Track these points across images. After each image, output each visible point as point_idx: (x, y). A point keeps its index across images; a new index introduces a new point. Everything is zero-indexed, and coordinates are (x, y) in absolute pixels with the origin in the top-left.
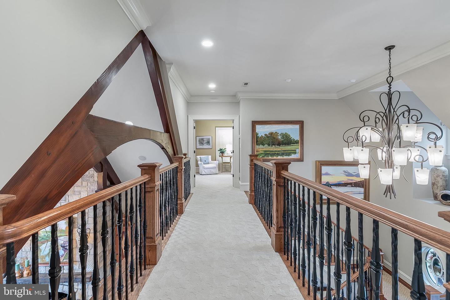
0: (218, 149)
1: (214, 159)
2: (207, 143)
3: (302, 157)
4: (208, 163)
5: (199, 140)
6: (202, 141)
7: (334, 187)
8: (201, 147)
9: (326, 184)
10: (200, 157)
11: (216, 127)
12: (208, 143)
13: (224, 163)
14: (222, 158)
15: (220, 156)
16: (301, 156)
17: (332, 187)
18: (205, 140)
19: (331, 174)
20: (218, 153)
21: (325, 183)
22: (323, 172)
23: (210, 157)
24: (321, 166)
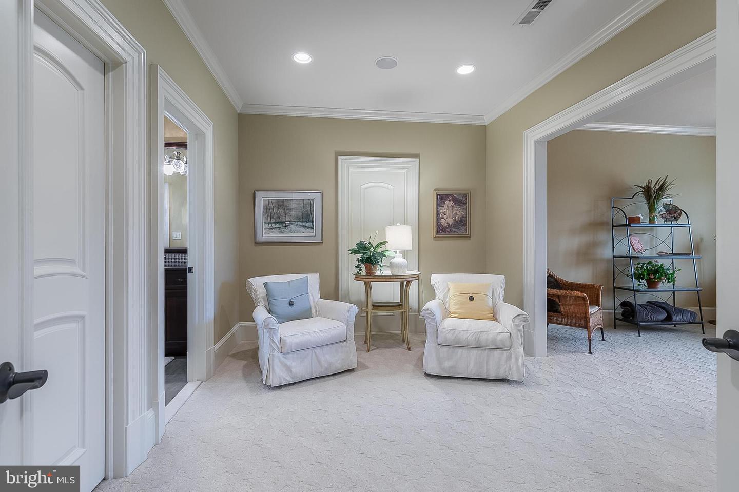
0: (347, 242)
1: (331, 292)
2: (299, 219)
4: (306, 314)
5: (267, 209)
6: (281, 211)
8: (275, 236)
10: (266, 285)
11: (338, 154)
12: (306, 218)
13: (376, 306)
14: (368, 285)
15: (358, 277)
18: (293, 205)
20: (349, 265)
23: (313, 280)
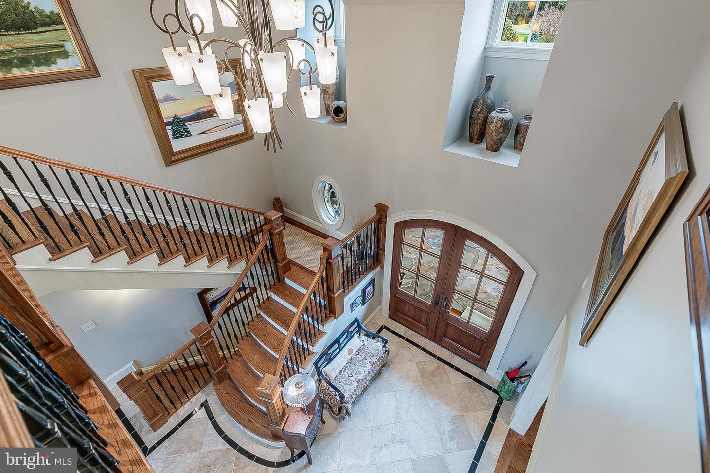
3: (90, 65)
7: (190, 123)
9: (173, 120)
16: (86, 64)
17: (186, 124)
19: (177, 97)
21: (171, 120)
22: (159, 95)
24: (148, 83)
